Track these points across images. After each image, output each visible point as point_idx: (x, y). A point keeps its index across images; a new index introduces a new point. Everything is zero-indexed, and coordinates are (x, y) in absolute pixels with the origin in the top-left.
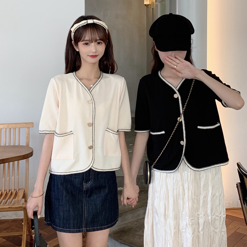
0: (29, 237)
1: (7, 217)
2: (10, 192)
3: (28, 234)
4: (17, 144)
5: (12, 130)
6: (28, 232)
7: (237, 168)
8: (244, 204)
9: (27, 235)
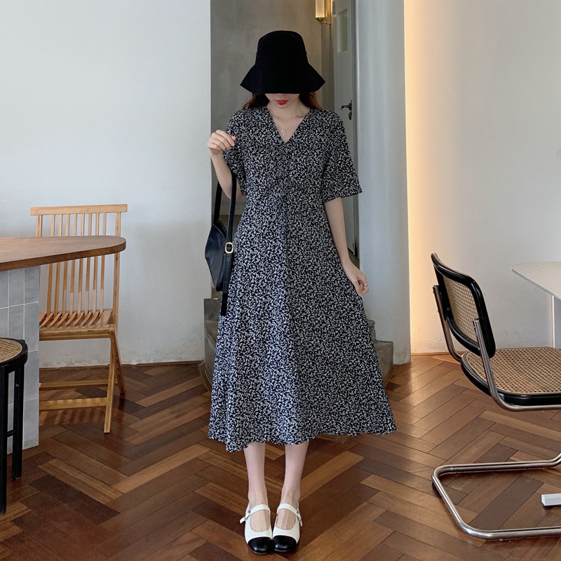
0: (118, 387)
1: (84, 363)
3: (117, 382)
4: (101, 234)
5: (94, 215)
6: (116, 380)
8: (445, 319)
9: (115, 385)
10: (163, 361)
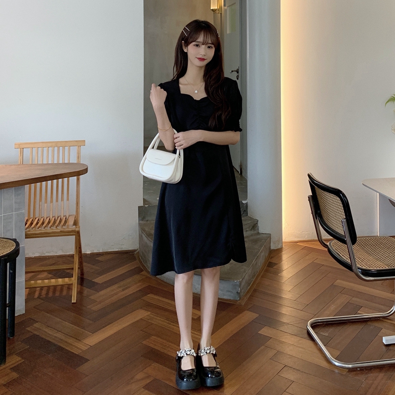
1: (52, 253)
2: (59, 218)
3: (79, 267)
4: (66, 162)
5: (61, 148)
6: (79, 264)
7: (308, 179)
8: (317, 219)
10: (109, 251)
